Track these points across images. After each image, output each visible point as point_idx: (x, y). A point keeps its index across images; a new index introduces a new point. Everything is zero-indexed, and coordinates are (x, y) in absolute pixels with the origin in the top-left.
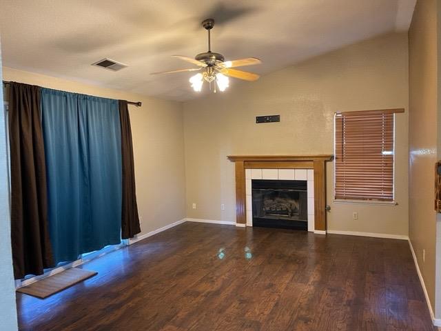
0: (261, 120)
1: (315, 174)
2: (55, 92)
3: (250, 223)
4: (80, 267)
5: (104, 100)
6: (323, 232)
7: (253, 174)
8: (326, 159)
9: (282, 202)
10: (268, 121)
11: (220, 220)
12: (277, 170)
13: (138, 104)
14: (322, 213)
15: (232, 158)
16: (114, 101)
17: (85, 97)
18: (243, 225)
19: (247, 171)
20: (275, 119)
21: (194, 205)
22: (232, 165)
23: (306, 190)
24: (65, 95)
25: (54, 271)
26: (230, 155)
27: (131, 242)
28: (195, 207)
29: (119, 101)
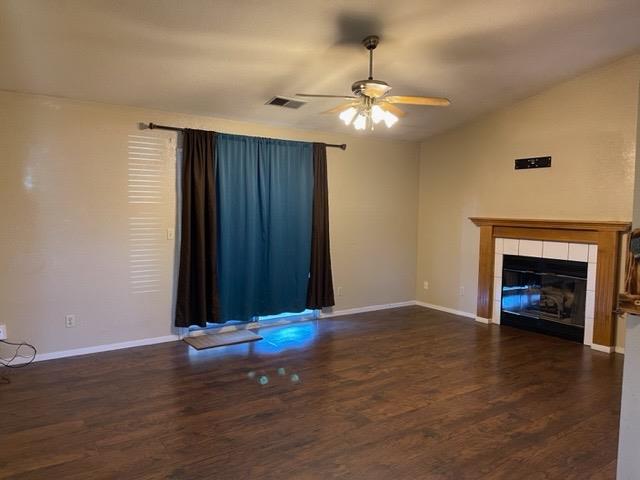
0: (522, 164)
1: (599, 251)
2: (232, 137)
3: (496, 319)
4: (255, 331)
5: (293, 144)
6: (607, 349)
7: (506, 247)
8: (621, 229)
9: (551, 294)
10: (533, 167)
11: (456, 308)
12: (541, 242)
13: (343, 147)
14: (607, 317)
15: (477, 221)
16: (306, 145)
17: (269, 141)
18: (485, 321)
19: (499, 242)
20: (544, 162)
21: (426, 284)
22: (477, 231)
23: (586, 277)
24: (243, 139)
25: (225, 329)
26: (474, 216)
27: (323, 316)
28: (426, 287)
29: (314, 144)
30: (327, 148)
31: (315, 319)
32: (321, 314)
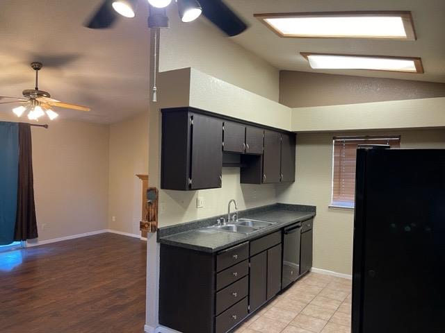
13: (45, 126)
21: (114, 218)
27: (29, 245)
28: (114, 220)
29: (19, 123)
30: (31, 127)
31: (23, 248)
32: (27, 244)
